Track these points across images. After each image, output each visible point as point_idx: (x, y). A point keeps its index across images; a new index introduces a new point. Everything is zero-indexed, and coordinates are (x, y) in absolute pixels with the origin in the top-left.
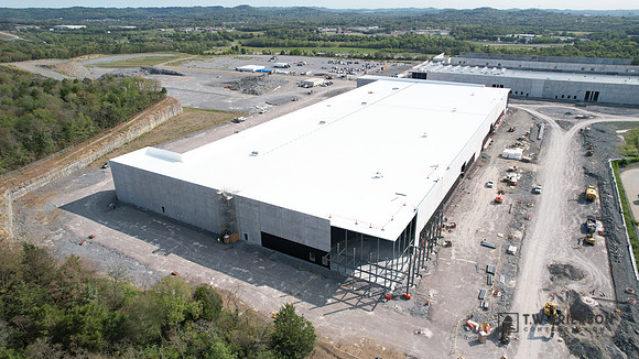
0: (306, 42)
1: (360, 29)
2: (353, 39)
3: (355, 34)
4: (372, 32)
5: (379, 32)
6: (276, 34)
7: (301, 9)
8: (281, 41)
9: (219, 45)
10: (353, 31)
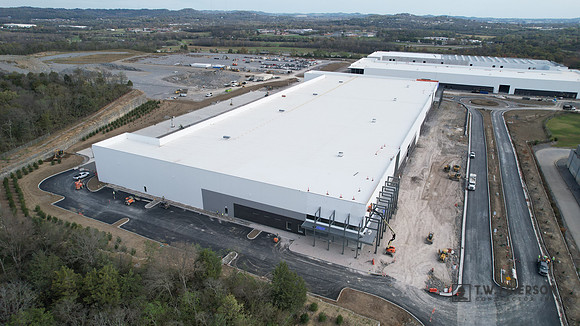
0: (248, 42)
1: (296, 31)
2: (291, 40)
3: (294, 35)
4: (307, 34)
5: (313, 33)
6: (220, 35)
8: (226, 41)
9: (168, 45)
10: (291, 33)
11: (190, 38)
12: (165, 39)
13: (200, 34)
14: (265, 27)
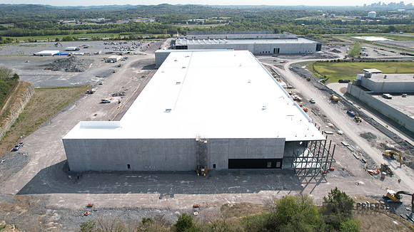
0: (59, 31)
1: (92, 20)
2: (95, 28)
3: (92, 24)
4: (102, 22)
5: (108, 21)
6: (26, 26)
7: (31, 6)
8: (37, 31)
10: (89, 22)
14: (63, 18)
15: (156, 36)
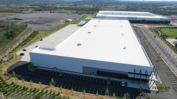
0: (54, 9)
3: (67, 6)
4: (71, 6)
9: (25, 10)
11: (32, 8)
12: (23, 8)
13: (36, 7)
15: (91, 12)
